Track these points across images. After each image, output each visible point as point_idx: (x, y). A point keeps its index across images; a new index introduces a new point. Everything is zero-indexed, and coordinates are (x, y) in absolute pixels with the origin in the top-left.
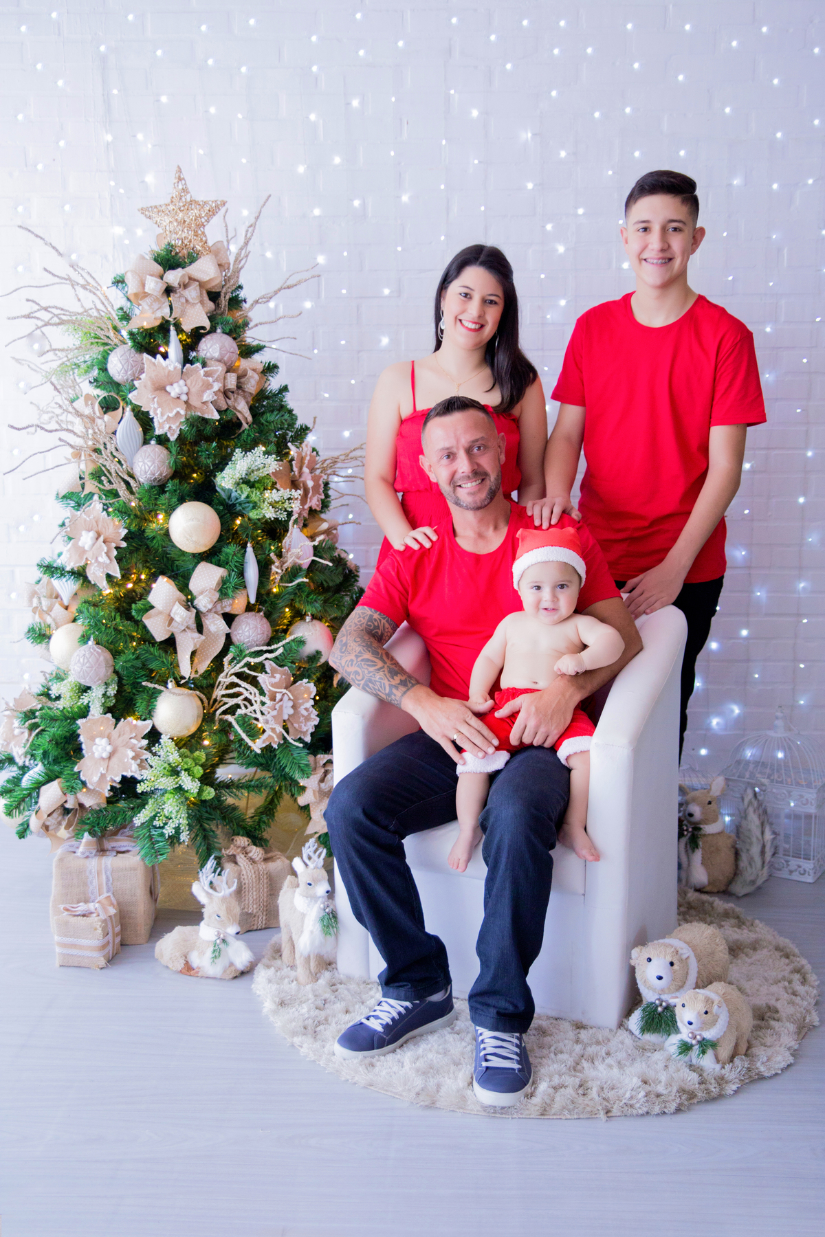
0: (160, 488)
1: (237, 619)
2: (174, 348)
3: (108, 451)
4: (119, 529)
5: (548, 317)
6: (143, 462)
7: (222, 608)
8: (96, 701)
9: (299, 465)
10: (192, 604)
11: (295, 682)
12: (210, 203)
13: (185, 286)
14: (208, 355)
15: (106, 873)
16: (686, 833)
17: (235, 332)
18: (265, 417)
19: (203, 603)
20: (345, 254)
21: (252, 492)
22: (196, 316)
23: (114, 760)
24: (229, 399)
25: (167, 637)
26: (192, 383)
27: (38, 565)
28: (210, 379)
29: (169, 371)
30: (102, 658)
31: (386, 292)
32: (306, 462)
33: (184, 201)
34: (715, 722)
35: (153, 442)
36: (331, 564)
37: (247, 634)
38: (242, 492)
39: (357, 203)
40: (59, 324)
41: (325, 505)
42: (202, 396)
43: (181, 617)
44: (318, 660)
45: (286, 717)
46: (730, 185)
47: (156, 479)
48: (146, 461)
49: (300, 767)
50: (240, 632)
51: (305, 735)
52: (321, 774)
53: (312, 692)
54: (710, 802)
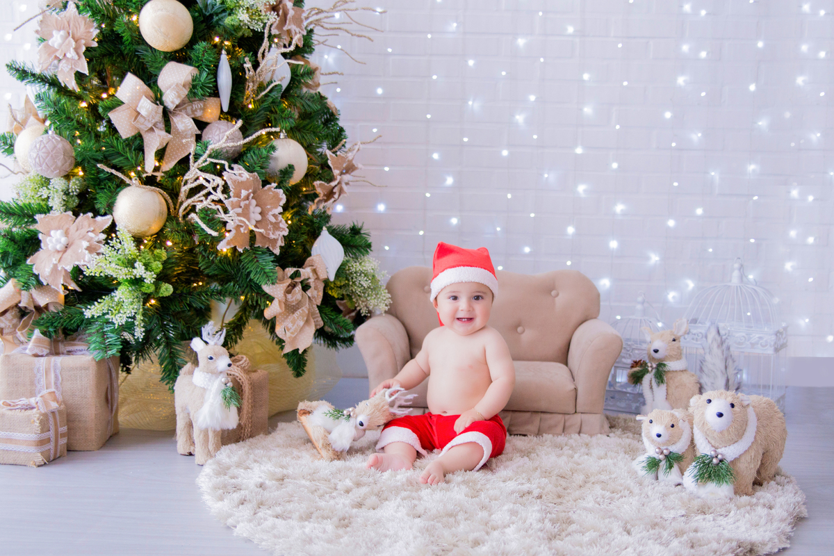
1: (208, 127)
4: (91, 28)
7: (193, 111)
8: (56, 197)
10: (160, 100)
15: (55, 372)
16: (650, 369)
19: (171, 99)
23: (69, 251)
25: (133, 134)
27: (8, 66)
30: (60, 146)
34: (671, 296)
41: (308, 47)
43: (148, 112)
44: (291, 174)
49: (265, 273)
50: (210, 136)
51: (274, 247)
52: (288, 284)
53: (281, 199)
54: (674, 340)
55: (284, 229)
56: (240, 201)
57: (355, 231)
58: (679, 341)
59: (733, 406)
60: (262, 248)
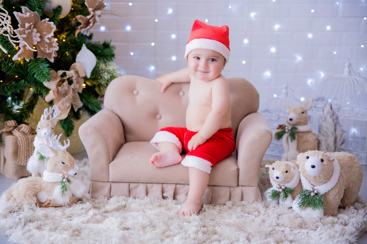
16: (287, 131)
34: (310, 81)
45: (35, 43)
49: (43, 74)
51: (50, 57)
52: (58, 81)
53: (52, 28)
54: (303, 113)
55: (55, 47)
56: (25, 30)
57: (106, 46)
58: (307, 113)
59: (322, 161)
60: (42, 59)
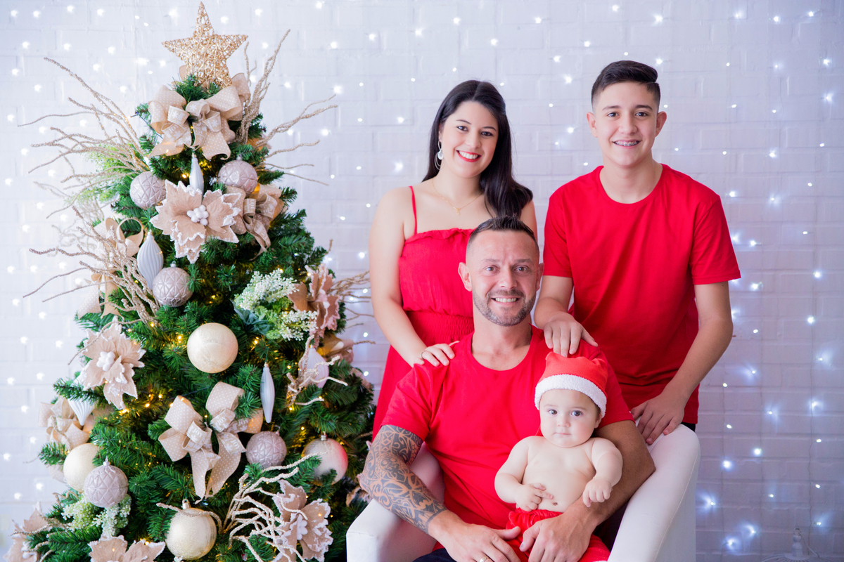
0: (178, 309)
1: (252, 438)
2: (195, 175)
3: (128, 273)
4: (138, 349)
5: (557, 143)
6: (163, 284)
7: (238, 427)
8: (109, 523)
9: (315, 287)
10: (208, 423)
11: (309, 501)
12: (232, 37)
13: (207, 116)
14: (228, 181)
17: (255, 159)
18: (283, 240)
19: (219, 423)
20: (361, 84)
21: (270, 313)
22: (217, 144)
24: (248, 223)
25: (182, 457)
26: (212, 208)
27: (55, 386)
28: (230, 205)
29: (190, 197)
30: (116, 479)
31: (401, 120)
32: (323, 284)
33: (206, 35)
34: (731, 542)
35: (173, 265)
36: (346, 384)
37: (262, 453)
38: (260, 314)
39: (372, 37)
40: (82, 151)
41: (340, 325)
42: (222, 221)
43: (197, 437)
44: (333, 479)
45: (300, 538)
46: (732, 18)
47: (175, 300)
48: (166, 284)
50: (256, 451)
51: (319, 556)
53: (325, 512)
55: (328, 539)
56: (290, 524)
